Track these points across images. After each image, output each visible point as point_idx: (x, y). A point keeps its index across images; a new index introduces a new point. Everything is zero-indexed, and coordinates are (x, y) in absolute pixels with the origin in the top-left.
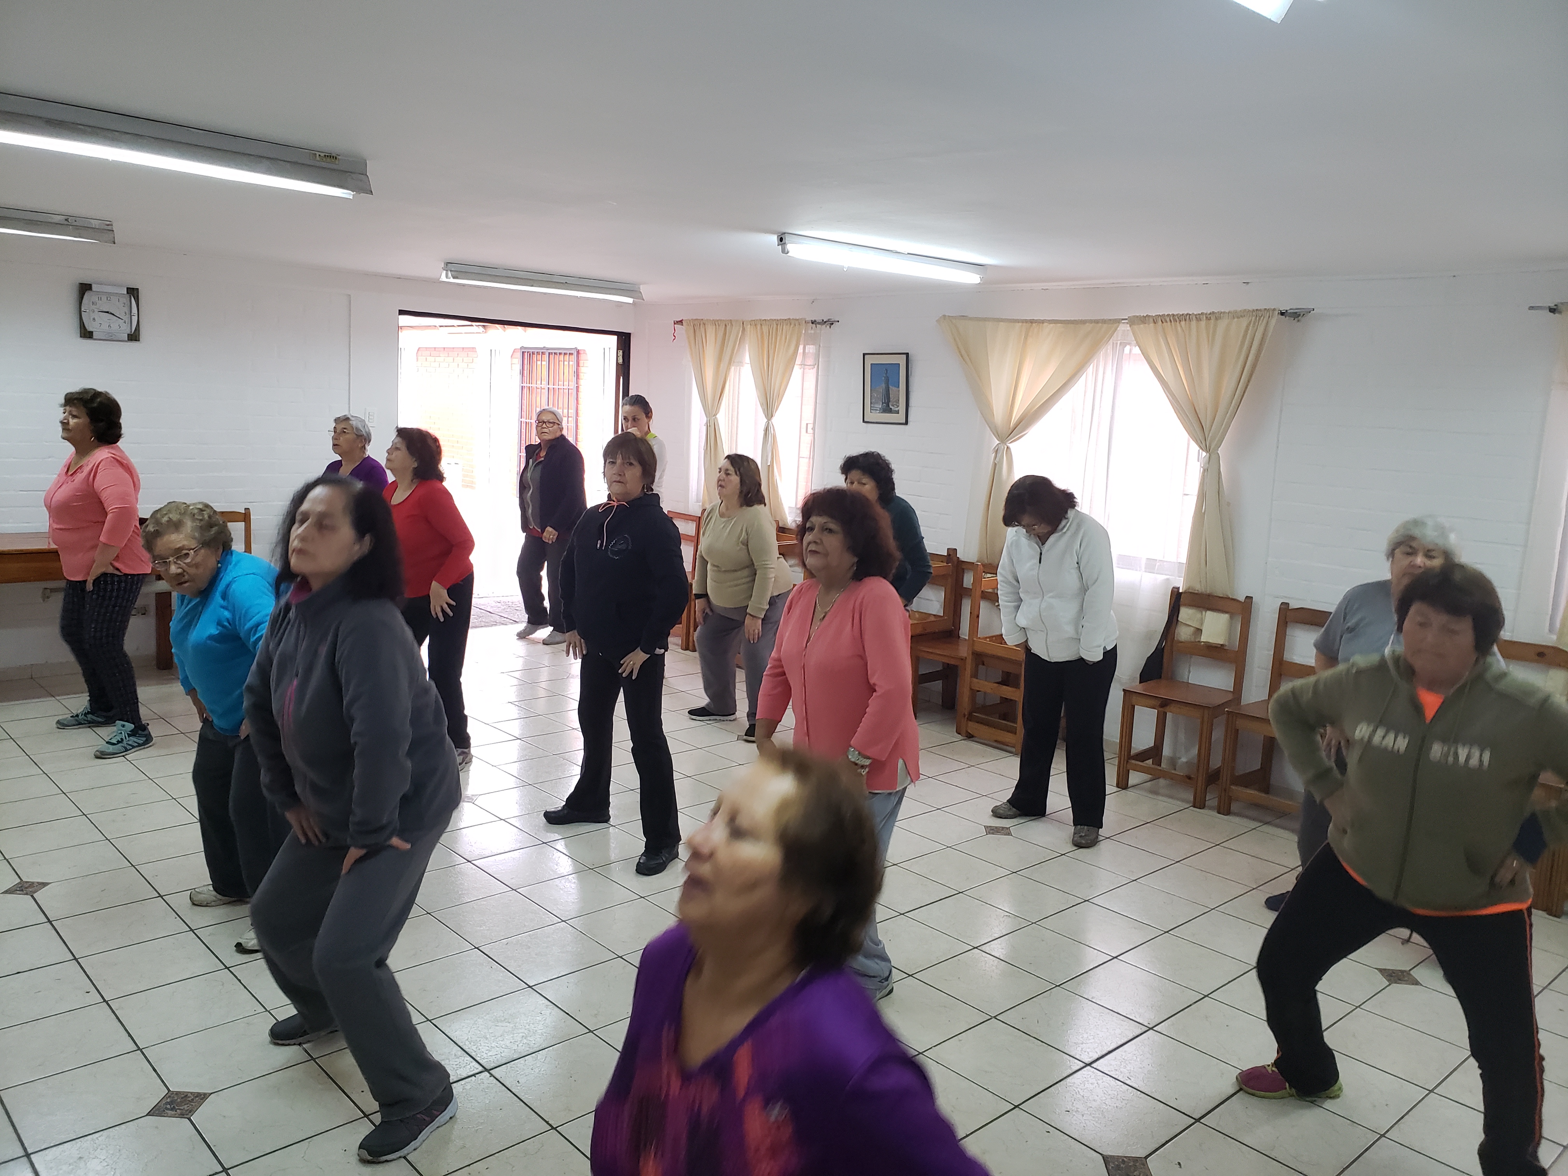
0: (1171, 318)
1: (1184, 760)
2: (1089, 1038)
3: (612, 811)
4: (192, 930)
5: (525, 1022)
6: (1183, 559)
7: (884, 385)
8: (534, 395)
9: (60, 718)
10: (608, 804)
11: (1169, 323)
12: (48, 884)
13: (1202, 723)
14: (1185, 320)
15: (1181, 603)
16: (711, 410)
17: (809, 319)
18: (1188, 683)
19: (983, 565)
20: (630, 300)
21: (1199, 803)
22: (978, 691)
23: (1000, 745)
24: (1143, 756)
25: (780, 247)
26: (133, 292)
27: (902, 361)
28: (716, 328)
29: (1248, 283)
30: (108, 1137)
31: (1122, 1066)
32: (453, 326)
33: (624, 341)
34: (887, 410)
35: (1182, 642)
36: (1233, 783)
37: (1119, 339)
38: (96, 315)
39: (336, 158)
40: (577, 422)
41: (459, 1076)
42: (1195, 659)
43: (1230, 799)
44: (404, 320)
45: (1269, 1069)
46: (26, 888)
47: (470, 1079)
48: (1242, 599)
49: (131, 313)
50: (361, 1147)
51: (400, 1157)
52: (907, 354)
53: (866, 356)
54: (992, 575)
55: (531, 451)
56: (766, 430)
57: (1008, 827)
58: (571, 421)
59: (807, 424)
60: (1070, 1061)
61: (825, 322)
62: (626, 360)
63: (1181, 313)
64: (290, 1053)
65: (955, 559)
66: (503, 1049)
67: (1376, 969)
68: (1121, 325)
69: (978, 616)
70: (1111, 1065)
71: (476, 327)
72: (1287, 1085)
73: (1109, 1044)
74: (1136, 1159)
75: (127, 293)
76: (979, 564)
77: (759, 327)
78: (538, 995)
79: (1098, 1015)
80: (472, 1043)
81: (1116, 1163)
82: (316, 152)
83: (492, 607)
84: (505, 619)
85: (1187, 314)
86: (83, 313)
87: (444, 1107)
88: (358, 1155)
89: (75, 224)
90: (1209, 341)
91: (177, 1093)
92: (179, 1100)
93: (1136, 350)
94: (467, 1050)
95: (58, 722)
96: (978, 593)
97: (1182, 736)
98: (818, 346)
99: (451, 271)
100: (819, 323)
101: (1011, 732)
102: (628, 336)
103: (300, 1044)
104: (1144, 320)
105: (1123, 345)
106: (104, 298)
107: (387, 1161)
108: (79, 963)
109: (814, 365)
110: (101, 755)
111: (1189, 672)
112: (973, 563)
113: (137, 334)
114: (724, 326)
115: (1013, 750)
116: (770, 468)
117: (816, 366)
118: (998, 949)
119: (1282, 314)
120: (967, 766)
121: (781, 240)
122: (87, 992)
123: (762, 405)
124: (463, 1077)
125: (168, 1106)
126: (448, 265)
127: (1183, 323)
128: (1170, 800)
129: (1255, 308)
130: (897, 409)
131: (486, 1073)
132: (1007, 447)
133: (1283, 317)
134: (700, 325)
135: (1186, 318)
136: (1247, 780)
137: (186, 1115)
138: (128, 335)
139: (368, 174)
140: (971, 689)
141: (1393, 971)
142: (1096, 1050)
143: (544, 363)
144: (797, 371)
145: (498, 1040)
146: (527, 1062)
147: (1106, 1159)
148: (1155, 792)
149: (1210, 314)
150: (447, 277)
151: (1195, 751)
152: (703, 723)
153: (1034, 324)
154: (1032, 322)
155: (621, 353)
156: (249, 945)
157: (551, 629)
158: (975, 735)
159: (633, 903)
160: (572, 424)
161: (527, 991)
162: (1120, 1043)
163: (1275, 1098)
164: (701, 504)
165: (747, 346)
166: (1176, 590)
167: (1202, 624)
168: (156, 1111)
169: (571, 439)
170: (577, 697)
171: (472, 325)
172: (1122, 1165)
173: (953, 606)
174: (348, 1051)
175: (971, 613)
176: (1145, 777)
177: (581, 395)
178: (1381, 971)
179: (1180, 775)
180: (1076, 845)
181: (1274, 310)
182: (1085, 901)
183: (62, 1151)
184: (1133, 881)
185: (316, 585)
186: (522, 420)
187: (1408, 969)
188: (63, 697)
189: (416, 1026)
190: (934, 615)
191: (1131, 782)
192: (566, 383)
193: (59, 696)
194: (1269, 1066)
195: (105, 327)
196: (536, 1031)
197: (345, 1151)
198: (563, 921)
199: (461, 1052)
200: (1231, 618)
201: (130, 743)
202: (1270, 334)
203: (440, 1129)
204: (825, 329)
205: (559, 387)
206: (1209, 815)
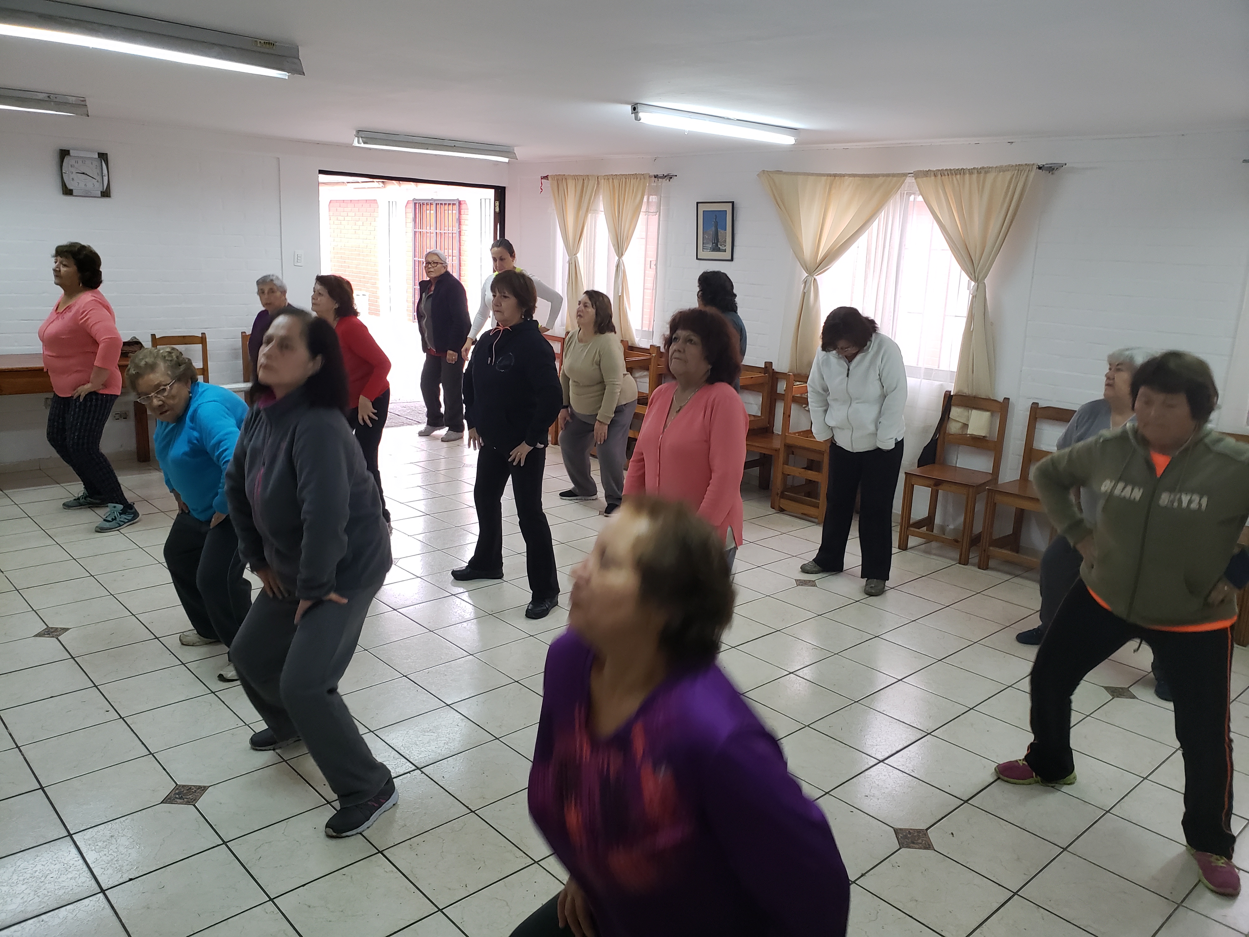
0: (949, 172)
1: (951, 527)
2: (882, 741)
3: (505, 570)
4: (183, 664)
5: (446, 732)
6: (954, 368)
7: (713, 229)
8: (425, 238)
9: (65, 501)
10: (501, 564)
11: (947, 177)
12: (67, 629)
13: (968, 498)
14: (960, 174)
15: (952, 403)
16: (572, 250)
17: (652, 174)
18: (956, 467)
19: (794, 375)
20: (506, 160)
21: (964, 561)
22: (789, 475)
23: (805, 517)
24: (919, 524)
25: (633, 115)
26: (103, 157)
27: (728, 208)
28: (575, 183)
29: (1012, 142)
30: (133, 820)
31: (908, 762)
32: (358, 182)
33: (500, 193)
34: (716, 249)
35: (952, 435)
36: (990, 546)
37: (906, 189)
38: (74, 176)
39: (274, 45)
40: (460, 261)
41: (398, 773)
42: (961, 448)
43: (988, 558)
44: (323, 178)
45: (1021, 763)
46: (52, 632)
47: (406, 775)
48: (1001, 399)
49: (102, 174)
50: (327, 826)
51: (357, 833)
52: (733, 203)
53: (699, 204)
54: (801, 383)
55: (424, 286)
56: (618, 266)
57: (814, 580)
58: (455, 259)
59: (651, 261)
60: (867, 758)
61: (666, 176)
62: (502, 210)
63: (957, 168)
64: (266, 756)
65: (771, 371)
66: (430, 753)
67: (1102, 687)
68: (908, 178)
69: (789, 416)
70: (899, 761)
71: (376, 183)
72: (1034, 774)
73: (897, 746)
74: (919, 831)
75: (99, 157)
76: (791, 374)
77: (611, 180)
78: (455, 711)
79: (888, 724)
80: (406, 749)
81: (905, 834)
82: (257, 40)
83: (399, 411)
84: (411, 420)
85: (962, 169)
86: (64, 174)
87: (388, 797)
88: (326, 832)
89: (55, 100)
90: (979, 189)
91: (183, 786)
92: (185, 791)
93: (920, 198)
94: (402, 754)
95: (64, 504)
96: (790, 397)
97: (950, 509)
98: (659, 197)
99: (361, 137)
100: (661, 177)
101: (814, 506)
102: (503, 189)
103: (274, 750)
104: (926, 174)
105: (909, 194)
106: (80, 162)
107: (347, 836)
108: (98, 689)
109: (656, 213)
110: (100, 530)
111: (957, 458)
112: (786, 374)
113: (108, 190)
114: (583, 180)
115: (816, 520)
116: (620, 299)
117: (658, 213)
118: (807, 673)
119: (1040, 168)
120: (780, 533)
121: (634, 109)
122: (107, 711)
123: (614, 246)
124: (401, 774)
125: (177, 796)
126: (359, 133)
127: (958, 176)
128: (939, 558)
129: (1018, 164)
130: (724, 248)
131: (418, 771)
132: (814, 279)
133: (1041, 171)
134: (562, 179)
135: (960, 172)
136: (1002, 543)
137: (192, 802)
138: (101, 192)
139: (300, 58)
140: (782, 473)
141: (1116, 688)
142: (887, 750)
143: (432, 212)
144: (642, 217)
145: (425, 745)
146: (449, 762)
147: (897, 831)
148: (928, 552)
149: (980, 169)
150: (359, 142)
151: (961, 519)
152: (571, 502)
153: (837, 178)
154: (835, 175)
155: (497, 203)
156: (229, 676)
157: (447, 428)
158: (786, 509)
159: (525, 640)
160: (456, 262)
161: (446, 708)
162: (906, 745)
163: (1023, 784)
164: (565, 327)
165: (601, 196)
166: (948, 393)
167: (968, 420)
168: (168, 800)
169: (455, 275)
170: (473, 482)
171: (373, 182)
172: (909, 835)
173: (769, 408)
174: (309, 754)
175: (784, 413)
176: (920, 540)
177: (463, 238)
178: (1107, 688)
179: (949, 539)
180: (867, 594)
181: (1033, 164)
182: (876, 637)
183: (97, 831)
184: (913, 621)
185: (279, 394)
186: (416, 259)
187: (1127, 686)
188: (66, 484)
189: (363, 736)
190: (754, 416)
191: (910, 544)
192: (450, 228)
193: (62, 483)
194: (1020, 760)
195: (82, 185)
196: (455, 738)
197: (315, 828)
198: (471, 655)
199: (398, 755)
200: (992, 415)
201: (122, 520)
202: (1030, 184)
203: (385, 813)
204: (665, 182)
205: (445, 232)
206: (971, 570)
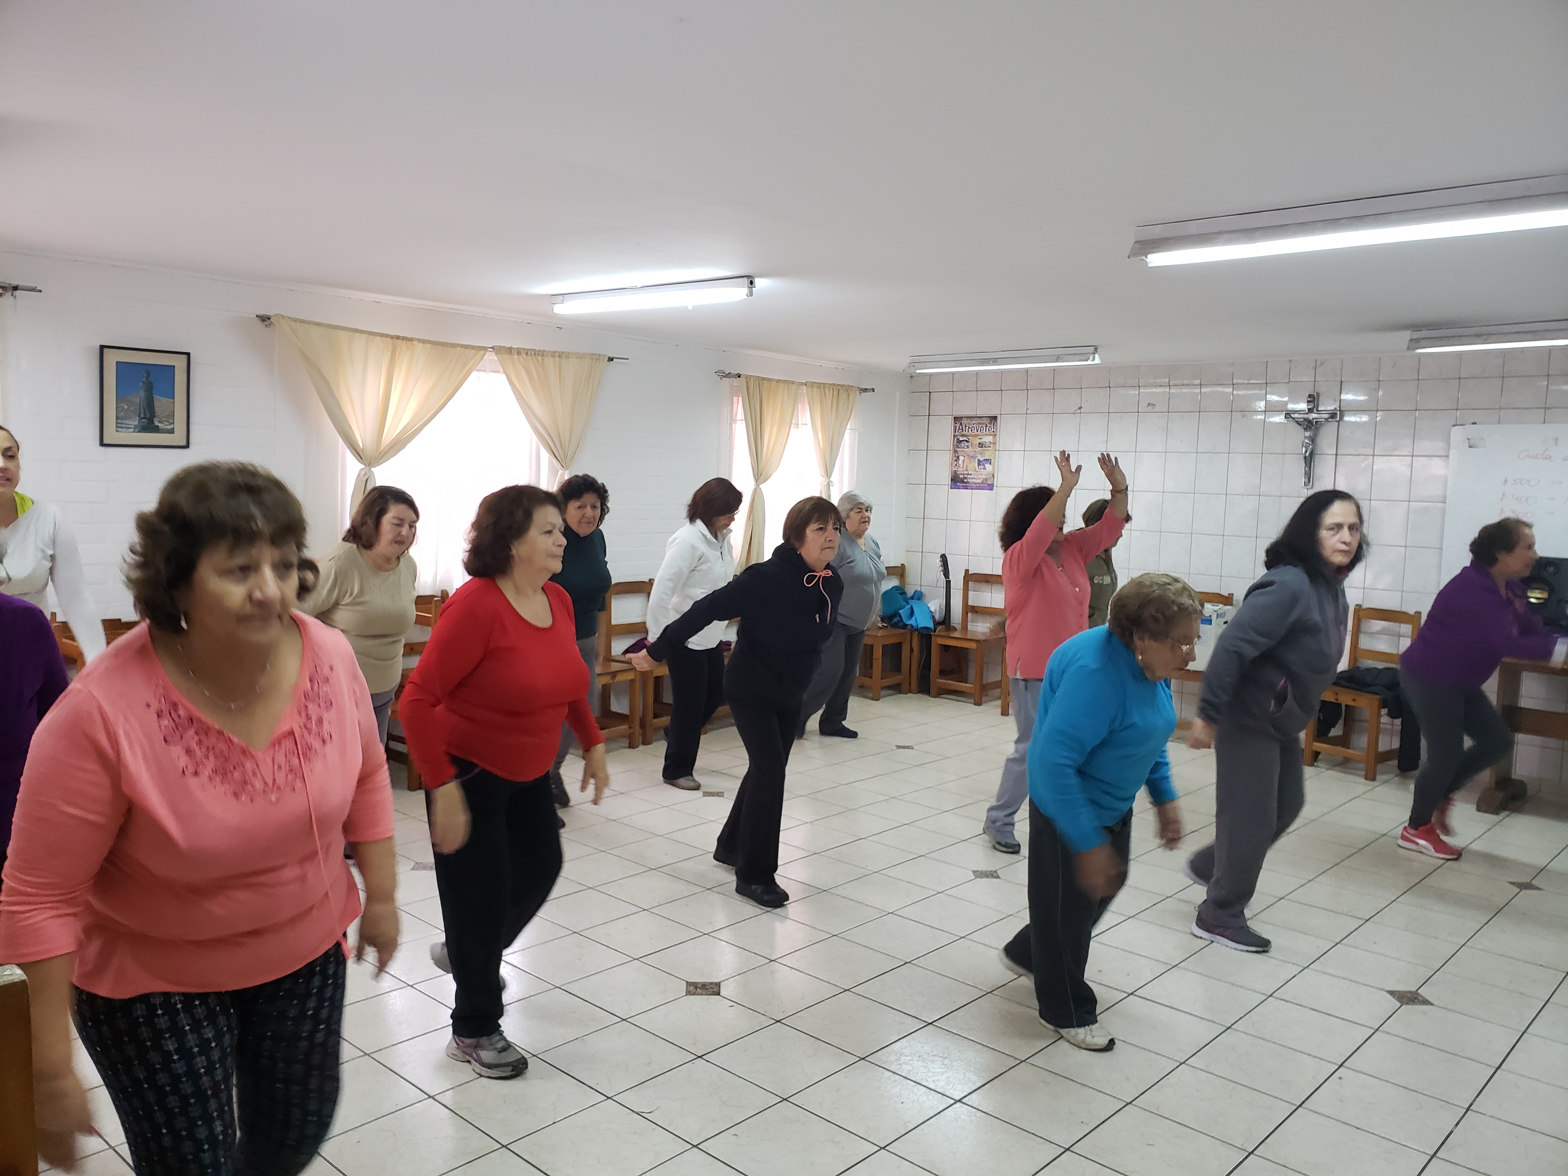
0: (531, 353)
11: (529, 357)
27: (176, 362)
52: (187, 354)
53: (105, 350)
68: (488, 353)
104: (508, 350)
119: (609, 359)
127: (540, 358)
130: (168, 429)
